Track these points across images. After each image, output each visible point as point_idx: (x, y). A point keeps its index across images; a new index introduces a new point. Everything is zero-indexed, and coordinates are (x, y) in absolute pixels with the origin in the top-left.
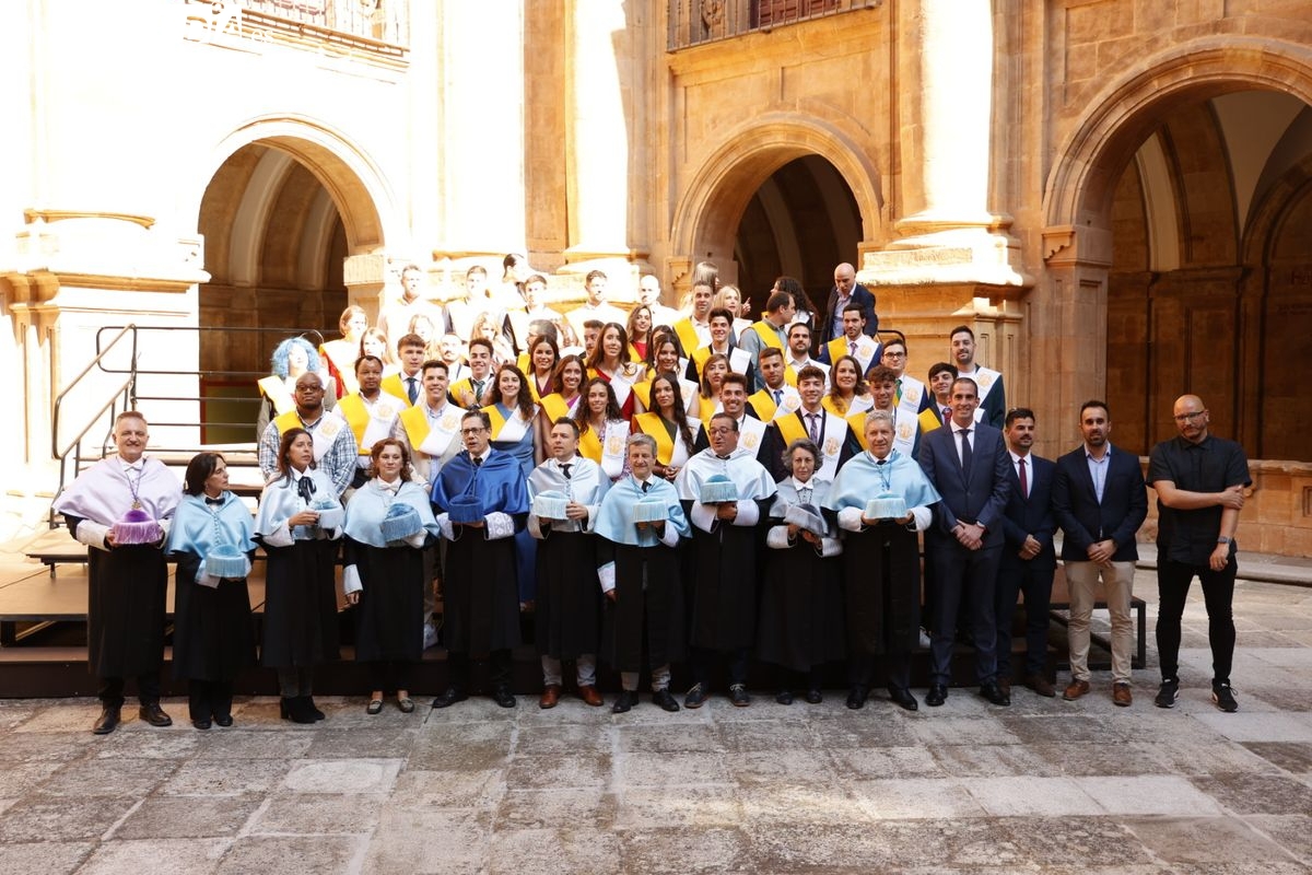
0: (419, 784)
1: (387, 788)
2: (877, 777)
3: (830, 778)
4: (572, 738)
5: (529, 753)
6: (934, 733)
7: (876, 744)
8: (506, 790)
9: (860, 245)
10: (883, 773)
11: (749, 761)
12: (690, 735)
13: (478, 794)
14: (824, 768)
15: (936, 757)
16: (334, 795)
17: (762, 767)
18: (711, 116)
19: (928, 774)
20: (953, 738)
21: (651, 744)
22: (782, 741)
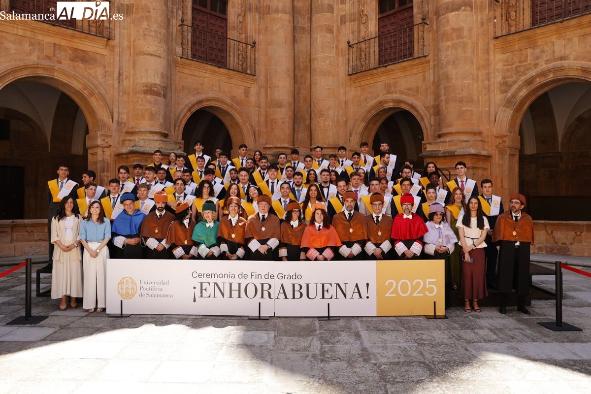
0: (284, 342)
1: (272, 343)
2: (475, 342)
3: (454, 342)
4: (340, 324)
5: (325, 330)
6: (489, 324)
7: (468, 328)
8: (320, 345)
9: (423, 142)
10: (476, 340)
11: (417, 335)
12: (389, 324)
13: (309, 347)
14: (450, 338)
15: (495, 334)
16: (251, 345)
17: (424, 337)
18: (364, 97)
19: (495, 341)
20: (499, 326)
21: (374, 327)
22: (428, 327)
